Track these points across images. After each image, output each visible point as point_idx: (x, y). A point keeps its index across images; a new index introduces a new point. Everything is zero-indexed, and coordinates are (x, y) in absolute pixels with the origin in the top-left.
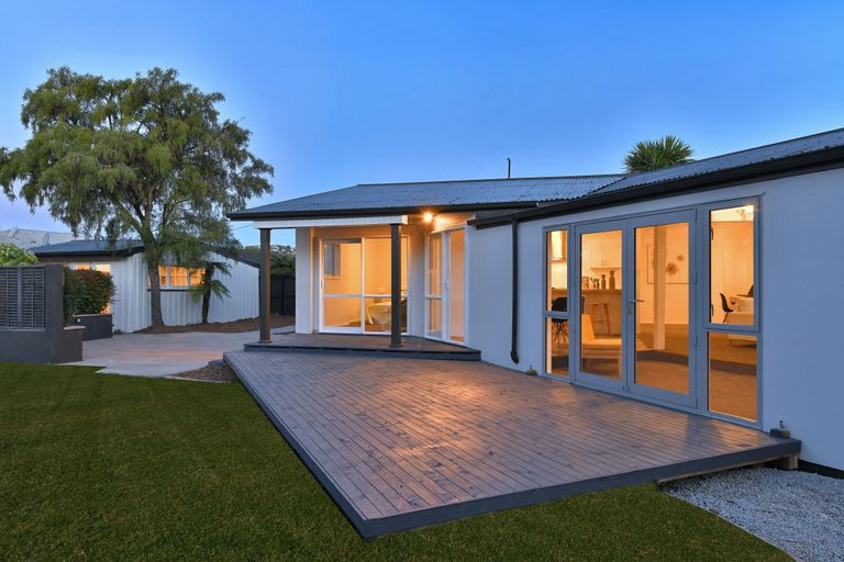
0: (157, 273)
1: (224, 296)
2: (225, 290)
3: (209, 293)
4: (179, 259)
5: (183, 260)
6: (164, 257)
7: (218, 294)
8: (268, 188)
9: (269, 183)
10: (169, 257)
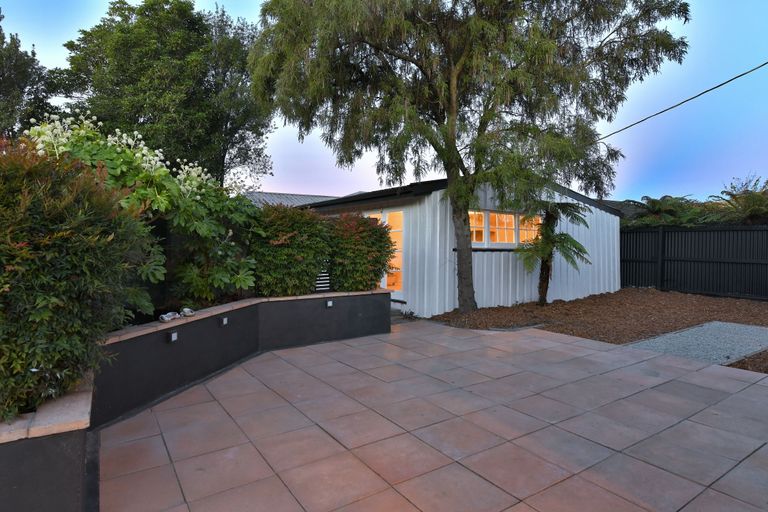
0: (466, 220)
1: (578, 261)
2: (580, 250)
3: (551, 255)
4: (502, 197)
5: (511, 196)
6: (479, 193)
7: (567, 256)
8: (673, 48)
9: (676, 36)
10: (486, 194)
